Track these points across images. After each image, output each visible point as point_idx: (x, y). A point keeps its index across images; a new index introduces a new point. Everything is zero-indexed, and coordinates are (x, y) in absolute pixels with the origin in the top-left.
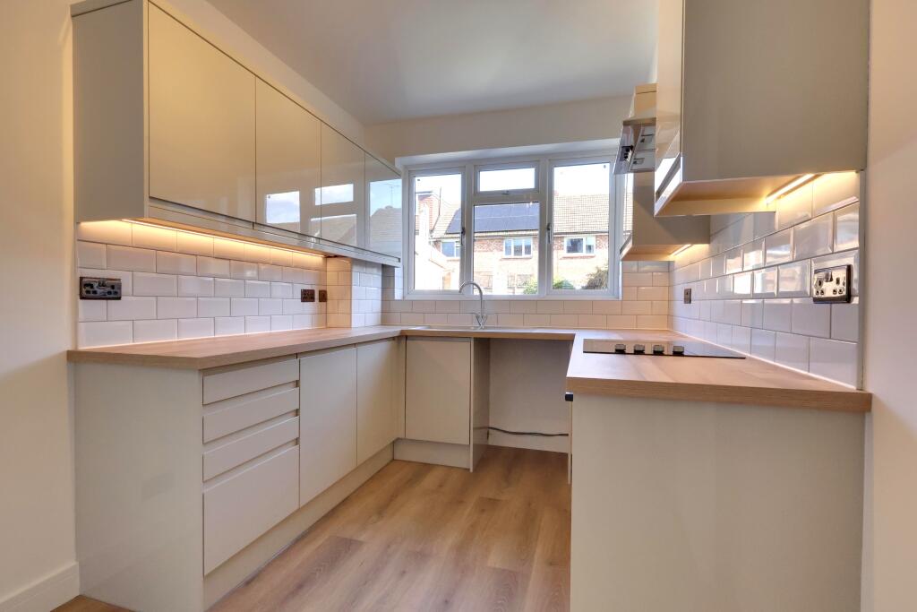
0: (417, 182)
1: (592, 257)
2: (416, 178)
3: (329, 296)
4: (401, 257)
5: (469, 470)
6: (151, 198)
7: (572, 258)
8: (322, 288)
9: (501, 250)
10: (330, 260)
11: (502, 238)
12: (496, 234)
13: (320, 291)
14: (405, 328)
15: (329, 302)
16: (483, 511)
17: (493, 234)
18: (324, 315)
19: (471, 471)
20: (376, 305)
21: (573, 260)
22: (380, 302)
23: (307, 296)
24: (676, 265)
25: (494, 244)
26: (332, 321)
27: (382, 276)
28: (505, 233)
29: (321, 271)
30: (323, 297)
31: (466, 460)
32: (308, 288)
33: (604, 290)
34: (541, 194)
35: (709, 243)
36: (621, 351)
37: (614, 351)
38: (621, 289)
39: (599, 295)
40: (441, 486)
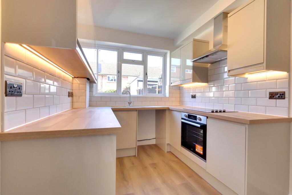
3: (74, 95)
5: (135, 156)
8: (72, 91)
10: (75, 79)
15: (73, 97)
16: (155, 168)
18: (72, 103)
19: (137, 156)
22: (89, 97)
24: (184, 88)
26: (76, 105)
27: (90, 87)
29: (72, 83)
30: (72, 95)
31: (135, 153)
32: (69, 91)
33: (161, 94)
34: (144, 62)
35: (208, 83)
36: (213, 112)
37: (211, 112)
38: (168, 94)
39: (160, 95)
40: (133, 164)
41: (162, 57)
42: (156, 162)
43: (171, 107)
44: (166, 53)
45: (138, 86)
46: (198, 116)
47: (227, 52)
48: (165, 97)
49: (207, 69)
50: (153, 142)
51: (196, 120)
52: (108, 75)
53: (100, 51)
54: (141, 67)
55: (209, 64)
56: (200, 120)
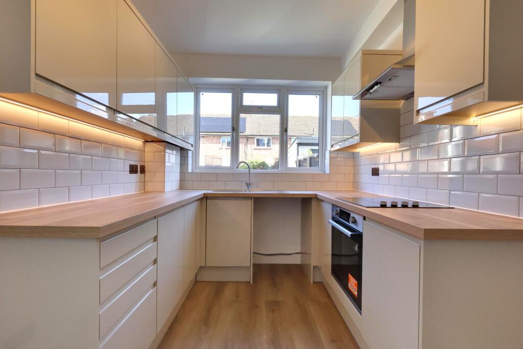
0: (201, 95)
1: (270, 149)
2: (201, 93)
3: (146, 169)
4: (193, 144)
5: (249, 282)
6: (37, 75)
7: (259, 149)
8: (143, 164)
9: (220, 143)
10: (147, 144)
11: (220, 136)
12: (217, 134)
13: (141, 166)
14: (205, 192)
15: (146, 173)
16: (273, 311)
17: (215, 134)
18: (143, 182)
19: (252, 283)
20: (177, 176)
21: (260, 150)
22: (179, 174)
23: (133, 169)
24: (360, 155)
25: (215, 140)
26: (149, 187)
27: (181, 157)
28: (221, 134)
29: (142, 151)
30: (143, 170)
31: (248, 276)
32: (134, 163)
33: (317, 168)
34: (281, 109)
35: (399, 143)
36: (383, 206)
37: (379, 206)
38: (328, 167)
39: (314, 170)
40: (237, 297)
41: (318, 96)
42: (280, 299)
43: (320, 194)
44: (326, 88)
45: (298, 155)
46: (352, 215)
47: (414, 70)
48: (324, 173)
49: (396, 113)
50: (296, 260)
51: (349, 222)
52: (256, 136)
53: (203, 94)
54: (277, 118)
55: (403, 102)
56: (355, 222)
